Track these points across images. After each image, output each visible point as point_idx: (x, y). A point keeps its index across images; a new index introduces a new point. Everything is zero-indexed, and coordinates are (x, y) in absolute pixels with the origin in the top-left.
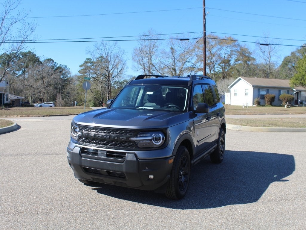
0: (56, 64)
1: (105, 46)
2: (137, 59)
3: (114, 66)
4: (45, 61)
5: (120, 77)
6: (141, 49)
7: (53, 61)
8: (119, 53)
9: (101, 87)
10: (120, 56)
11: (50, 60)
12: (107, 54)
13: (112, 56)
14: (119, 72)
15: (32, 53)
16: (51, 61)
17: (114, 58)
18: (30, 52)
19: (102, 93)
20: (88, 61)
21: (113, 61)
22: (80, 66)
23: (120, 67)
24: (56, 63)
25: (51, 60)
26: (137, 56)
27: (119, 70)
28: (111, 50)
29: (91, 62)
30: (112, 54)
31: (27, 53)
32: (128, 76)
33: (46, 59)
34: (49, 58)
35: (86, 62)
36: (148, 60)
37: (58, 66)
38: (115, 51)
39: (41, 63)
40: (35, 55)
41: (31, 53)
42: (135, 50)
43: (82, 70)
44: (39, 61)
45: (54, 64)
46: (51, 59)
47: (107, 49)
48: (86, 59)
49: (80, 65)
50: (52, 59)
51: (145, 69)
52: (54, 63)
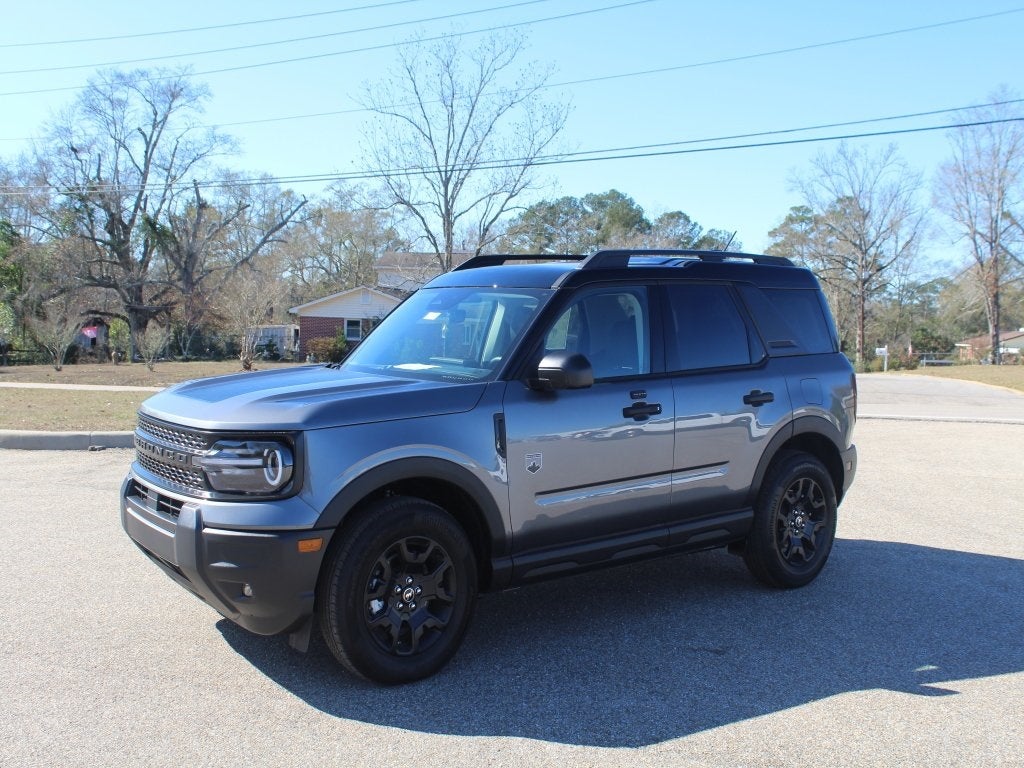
0: (697, 229)
1: (852, 163)
2: (952, 203)
3: (882, 230)
4: (660, 220)
5: (906, 267)
6: (961, 163)
7: (687, 219)
8: (904, 184)
9: (836, 303)
10: (904, 196)
11: (679, 215)
12: (857, 188)
13: (875, 196)
14: (900, 249)
15: (623, 197)
16: (681, 221)
17: (882, 201)
18: (615, 195)
19: (840, 322)
20: (800, 215)
21: (880, 210)
22: (772, 234)
23: (904, 233)
24: (695, 224)
25: (680, 218)
26: (952, 192)
27: (901, 243)
28: (872, 175)
29: (809, 219)
30: (877, 188)
31: (608, 197)
32: (936, 263)
33: (665, 214)
34: (675, 209)
35: (790, 220)
36: (987, 203)
37: (704, 233)
38: (890, 176)
39: (649, 227)
40: (631, 202)
41: (618, 197)
42: (943, 168)
43: (777, 245)
44: (642, 220)
45: (692, 229)
46: (680, 213)
47: (860, 172)
48: (792, 209)
49: (772, 230)
50: (683, 212)
51: (978, 237)
52: (690, 227)
